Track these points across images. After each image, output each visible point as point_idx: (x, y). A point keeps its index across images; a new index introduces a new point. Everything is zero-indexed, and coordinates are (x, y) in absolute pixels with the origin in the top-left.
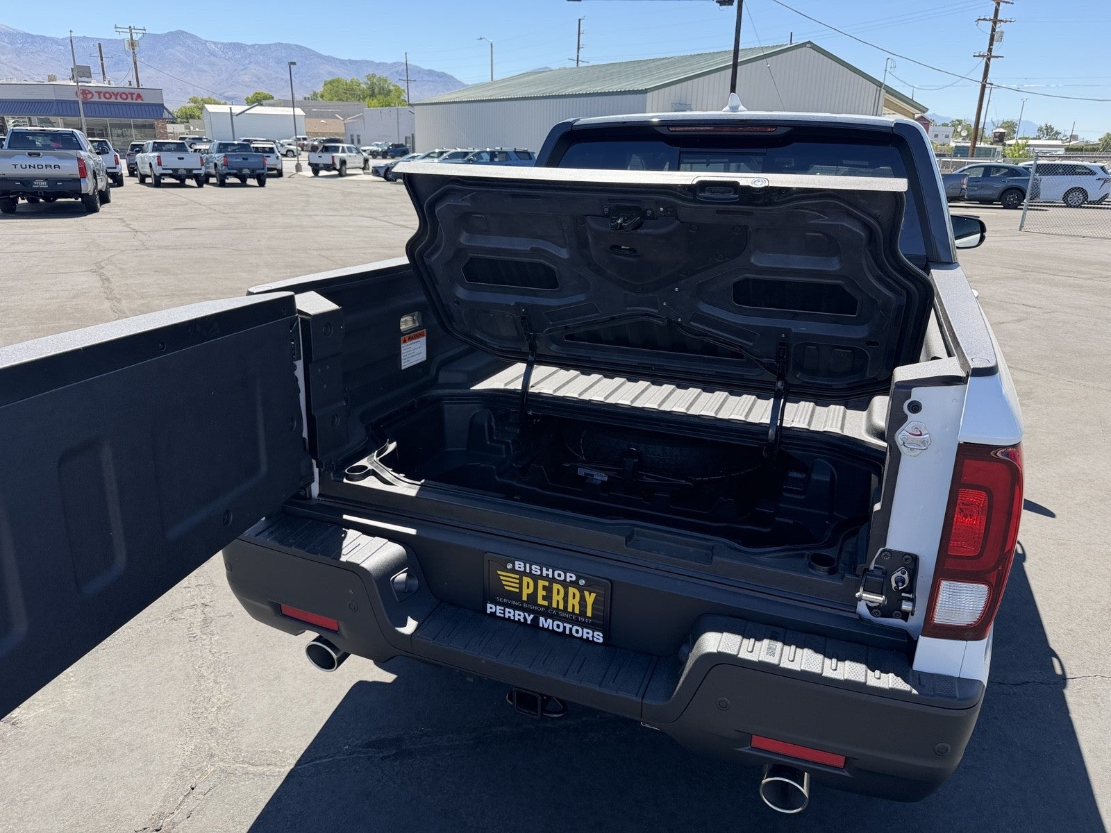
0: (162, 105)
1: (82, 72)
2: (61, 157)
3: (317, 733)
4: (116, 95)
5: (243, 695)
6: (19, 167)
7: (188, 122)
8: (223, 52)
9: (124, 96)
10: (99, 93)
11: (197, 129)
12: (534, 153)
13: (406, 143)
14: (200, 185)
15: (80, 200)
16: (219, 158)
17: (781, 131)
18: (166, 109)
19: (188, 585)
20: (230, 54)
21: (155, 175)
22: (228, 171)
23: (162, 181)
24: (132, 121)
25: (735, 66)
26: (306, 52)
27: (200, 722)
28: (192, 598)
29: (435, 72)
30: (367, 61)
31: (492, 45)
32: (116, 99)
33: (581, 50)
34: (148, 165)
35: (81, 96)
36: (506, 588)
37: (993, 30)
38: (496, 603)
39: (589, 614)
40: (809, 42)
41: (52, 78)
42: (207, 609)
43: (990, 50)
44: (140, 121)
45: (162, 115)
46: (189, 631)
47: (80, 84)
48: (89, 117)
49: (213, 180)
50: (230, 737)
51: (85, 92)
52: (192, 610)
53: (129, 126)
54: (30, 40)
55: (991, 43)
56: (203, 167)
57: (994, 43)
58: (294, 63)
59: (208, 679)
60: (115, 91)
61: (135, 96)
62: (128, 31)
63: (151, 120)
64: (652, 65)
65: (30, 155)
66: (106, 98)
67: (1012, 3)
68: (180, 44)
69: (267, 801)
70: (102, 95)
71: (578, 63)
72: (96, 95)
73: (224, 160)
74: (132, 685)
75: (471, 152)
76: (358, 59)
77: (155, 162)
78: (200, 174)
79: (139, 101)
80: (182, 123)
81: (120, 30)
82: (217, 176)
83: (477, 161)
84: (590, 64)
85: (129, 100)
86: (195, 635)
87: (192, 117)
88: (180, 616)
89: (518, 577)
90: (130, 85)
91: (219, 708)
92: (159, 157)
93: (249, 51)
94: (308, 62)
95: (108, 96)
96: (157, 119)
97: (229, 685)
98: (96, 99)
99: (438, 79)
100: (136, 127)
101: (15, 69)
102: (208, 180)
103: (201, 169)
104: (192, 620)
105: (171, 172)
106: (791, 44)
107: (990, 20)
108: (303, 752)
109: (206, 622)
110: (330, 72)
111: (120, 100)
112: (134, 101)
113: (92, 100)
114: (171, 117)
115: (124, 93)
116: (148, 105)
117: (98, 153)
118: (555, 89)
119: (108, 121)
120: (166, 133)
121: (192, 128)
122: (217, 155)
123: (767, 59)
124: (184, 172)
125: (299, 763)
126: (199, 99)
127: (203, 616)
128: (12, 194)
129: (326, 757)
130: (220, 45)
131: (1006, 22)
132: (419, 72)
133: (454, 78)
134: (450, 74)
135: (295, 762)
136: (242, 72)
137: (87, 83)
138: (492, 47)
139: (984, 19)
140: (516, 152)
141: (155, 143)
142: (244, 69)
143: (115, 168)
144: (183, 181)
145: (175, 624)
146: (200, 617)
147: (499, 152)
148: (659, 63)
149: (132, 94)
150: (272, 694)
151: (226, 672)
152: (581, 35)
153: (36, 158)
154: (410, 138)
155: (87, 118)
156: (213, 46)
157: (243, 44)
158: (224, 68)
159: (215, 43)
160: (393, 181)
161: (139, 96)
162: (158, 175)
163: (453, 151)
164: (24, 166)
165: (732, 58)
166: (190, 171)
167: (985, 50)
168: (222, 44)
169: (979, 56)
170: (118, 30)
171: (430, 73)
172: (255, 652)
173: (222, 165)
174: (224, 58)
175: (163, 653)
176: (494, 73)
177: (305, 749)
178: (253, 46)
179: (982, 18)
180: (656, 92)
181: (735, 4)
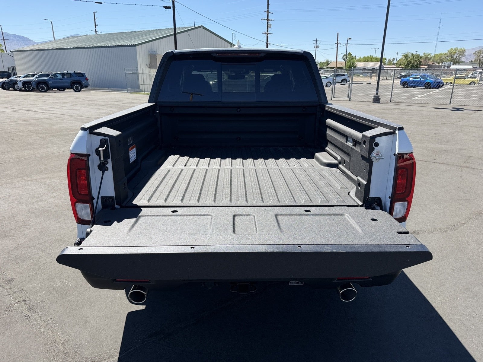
3: (121, 339)
5: (72, 334)
12: (85, 73)
13: (9, 70)
19: (8, 294)
25: (175, 34)
27: (56, 352)
28: (15, 299)
29: (17, 36)
31: (52, 23)
33: (97, 27)
37: (268, 23)
40: (202, 26)
42: (27, 302)
43: (268, 31)
46: (23, 314)
50: (77, 354)
52: (18, 304)
55: (268, 29)
57: (269, 28)
59: (48, 333)
64: (135, 34)
67: (273, 13)
71: (96, 32)
74: (5, 347)
75: (51, 74)
83: (55, 78)
84: (102, 33)
86: (27, 315)
88: (13, 309)
91: (63, 344)
97: (62, 332)
99: (19, 39)
104: (22, 309)
106: (195, 26)
107: (266, 19)
108: (119, 349)
109: (30, 308)
118: (90, 44)
123: (188, 32)
125: (120, 354)
127: (27, 306)
129: (132, 347)
131: (272, 20)
132: (10, 36)
133: (28, 39)
135: (118, 354)
138: (52, 24)
139: (264, 19)
140: (75, 73)
145: (12, 313)
146: (25, 307)
147: (66, 73)
148: (138, 33)
150: (88, 329)
151: (56, 327)
152: (96, 20)
154: (11, 68)
160: (7, 89)
163: (40, 73)
165: (173, 31)
167: (266, 31)
169: (264, 33)
171: (15, 36)
172: (67, 314)
175: (14, 328)
176: (55, 36)
177: (120, 347)
179: (263, 19)
180: (140, 46)
181: (172, 8)
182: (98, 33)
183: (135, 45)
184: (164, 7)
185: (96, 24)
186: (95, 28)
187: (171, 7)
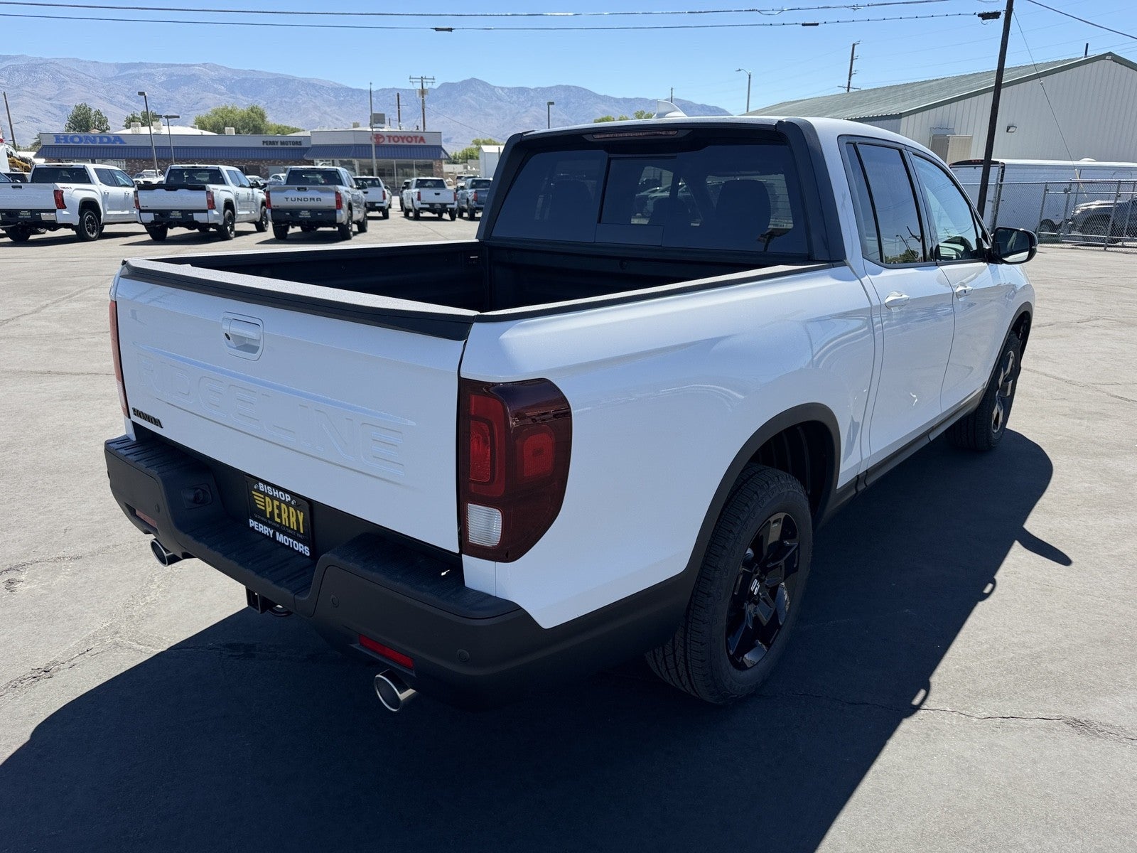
0: (440, 147)
1: (378, 119)
2: (322, 191)
4: (403, 138)
6: (289, 200)
7: (467, 162)
8: (508, 96)
9: (410, 139)
10: (389, 137)
11: (474, 169)
14: (453, 219)
15: (337, 229)
16: (470, 193)
17: (683, 134)
18: (444, 151)
20: (515, 98)
21: (415, 209)
22: (478, 206)
23: (421, 215)
24: (414, 162)
25: (998, 88)
26: (584, 92)
30: (641, 99)
32: (403, 142)
33: (852, 76)
34: (410, 201)
35: (375, 140)
36: (258, 506)
38: (255, 519)
39: (302, 531)
40: (1110, 54)
41: (356, 125)
44: (421, 161)
45: (440, 156)
47: (374, 130)
48: (380, 158)
49: (465, 215)
51: (378, 136)
53: (410, 166)
54: (350, 93)
56: (456, 203)
58: (552, 103)
60: (403, 135)
61: (418, 139)
62: (420, 80)
63: (429, 161)
65: (299, 189)
66: (395, 141)
68: (472, 92)
69: (128, 668)
70: (391, 139)
72: (387, 139)
73: (475, 196)
76: (632, 98)
77: (415, 197)
78: (453, 208)
79: (422, 144)
80: (462, 163)
81: (414, 80)
82: (469, 211)
85: (414, 143)
87: (472, 157)
89: (263, 496)
90: (418, 129)
92: (419, 193)
93: (532, 94)
94: (584, 102)
95: (396, 139)
96: (435, 159)
98: (386, 142)
99: (709, 113)
100: (418, 167)
101: (337, 119)
102: (462, 215)
103: (453, 204)
105: (428, 206)
110: (604, 111)
111: (406, 143)
112: (418, 144)
113: (383, 143)
114: (447, 157)
115: (410, 137)
116: (428, 146)
117: (358, 188)
119: (394, 162)
120: (442, 172)
121: (469, 167)
122: (470, 191)
124: (439, 207)
126: (481, 141)
128: (283, 223)
130: (507, 90)
132: (691, 107)
133: (726, 112)
134: (722, 108)
136: (524, 115)
137: (381, 128)
141: (418, 180)
142: (526, 111)
143: (382, 203)
144: (441, 215)
149: (416, 137)
152: (853, 61)
153: (303, 193)
155: (379, 160)
156: (500, 91)
157: (526, 88)
158: (508, 111)
159: (502, 88)
161: (422, 139)
162: (417, 209)
164: (293, 199)
166: (444, 205)
168: (508, 88)
170: (411, 80)
171: (703, 108)
173: (473, 200)
174: (509, 102)
178: (536, 89)
180: (912, 117)
181: (1002, 16)
182: (851, 90)
183: (900, 116)
184: (979, 15)
185: (853, 70)
186: (850, 79)
187: (1000, 13)
